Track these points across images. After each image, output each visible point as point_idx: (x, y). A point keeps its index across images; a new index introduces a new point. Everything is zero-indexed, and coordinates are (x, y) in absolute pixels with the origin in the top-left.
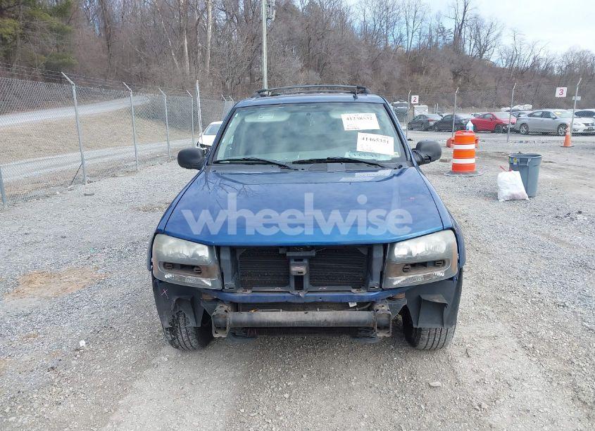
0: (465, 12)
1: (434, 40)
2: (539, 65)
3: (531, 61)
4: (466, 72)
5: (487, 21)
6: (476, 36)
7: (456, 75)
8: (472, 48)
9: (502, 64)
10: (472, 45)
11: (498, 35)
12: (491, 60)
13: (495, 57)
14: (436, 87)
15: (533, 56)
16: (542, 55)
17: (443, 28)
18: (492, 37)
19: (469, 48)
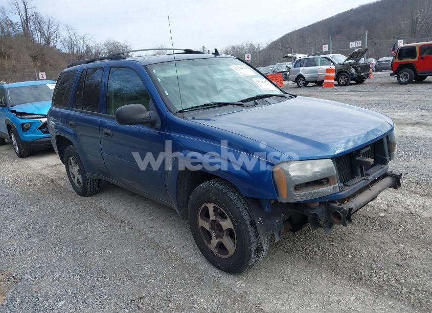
0: (26, 10)
1: (6, 31)
2: (91, 51)
3: (85, 48)
4: (41, 56)
5: (45, 18)
6: (40, 29)
7: (34, 58)
8: (39, 38)
9: (66, 50)
10: (39, 36)
11: (57, 29)
12: (57, 47)
13: (59, 45)
14: (21, 69)
15: (85, 45)
16: (91, 44)
17: (11, 21)
18: (52, 30)
19: (37, 38)
